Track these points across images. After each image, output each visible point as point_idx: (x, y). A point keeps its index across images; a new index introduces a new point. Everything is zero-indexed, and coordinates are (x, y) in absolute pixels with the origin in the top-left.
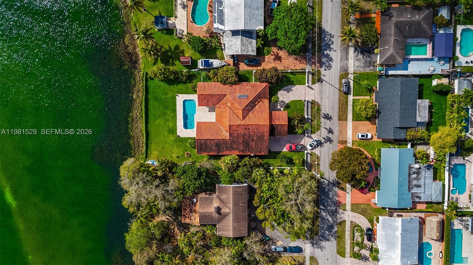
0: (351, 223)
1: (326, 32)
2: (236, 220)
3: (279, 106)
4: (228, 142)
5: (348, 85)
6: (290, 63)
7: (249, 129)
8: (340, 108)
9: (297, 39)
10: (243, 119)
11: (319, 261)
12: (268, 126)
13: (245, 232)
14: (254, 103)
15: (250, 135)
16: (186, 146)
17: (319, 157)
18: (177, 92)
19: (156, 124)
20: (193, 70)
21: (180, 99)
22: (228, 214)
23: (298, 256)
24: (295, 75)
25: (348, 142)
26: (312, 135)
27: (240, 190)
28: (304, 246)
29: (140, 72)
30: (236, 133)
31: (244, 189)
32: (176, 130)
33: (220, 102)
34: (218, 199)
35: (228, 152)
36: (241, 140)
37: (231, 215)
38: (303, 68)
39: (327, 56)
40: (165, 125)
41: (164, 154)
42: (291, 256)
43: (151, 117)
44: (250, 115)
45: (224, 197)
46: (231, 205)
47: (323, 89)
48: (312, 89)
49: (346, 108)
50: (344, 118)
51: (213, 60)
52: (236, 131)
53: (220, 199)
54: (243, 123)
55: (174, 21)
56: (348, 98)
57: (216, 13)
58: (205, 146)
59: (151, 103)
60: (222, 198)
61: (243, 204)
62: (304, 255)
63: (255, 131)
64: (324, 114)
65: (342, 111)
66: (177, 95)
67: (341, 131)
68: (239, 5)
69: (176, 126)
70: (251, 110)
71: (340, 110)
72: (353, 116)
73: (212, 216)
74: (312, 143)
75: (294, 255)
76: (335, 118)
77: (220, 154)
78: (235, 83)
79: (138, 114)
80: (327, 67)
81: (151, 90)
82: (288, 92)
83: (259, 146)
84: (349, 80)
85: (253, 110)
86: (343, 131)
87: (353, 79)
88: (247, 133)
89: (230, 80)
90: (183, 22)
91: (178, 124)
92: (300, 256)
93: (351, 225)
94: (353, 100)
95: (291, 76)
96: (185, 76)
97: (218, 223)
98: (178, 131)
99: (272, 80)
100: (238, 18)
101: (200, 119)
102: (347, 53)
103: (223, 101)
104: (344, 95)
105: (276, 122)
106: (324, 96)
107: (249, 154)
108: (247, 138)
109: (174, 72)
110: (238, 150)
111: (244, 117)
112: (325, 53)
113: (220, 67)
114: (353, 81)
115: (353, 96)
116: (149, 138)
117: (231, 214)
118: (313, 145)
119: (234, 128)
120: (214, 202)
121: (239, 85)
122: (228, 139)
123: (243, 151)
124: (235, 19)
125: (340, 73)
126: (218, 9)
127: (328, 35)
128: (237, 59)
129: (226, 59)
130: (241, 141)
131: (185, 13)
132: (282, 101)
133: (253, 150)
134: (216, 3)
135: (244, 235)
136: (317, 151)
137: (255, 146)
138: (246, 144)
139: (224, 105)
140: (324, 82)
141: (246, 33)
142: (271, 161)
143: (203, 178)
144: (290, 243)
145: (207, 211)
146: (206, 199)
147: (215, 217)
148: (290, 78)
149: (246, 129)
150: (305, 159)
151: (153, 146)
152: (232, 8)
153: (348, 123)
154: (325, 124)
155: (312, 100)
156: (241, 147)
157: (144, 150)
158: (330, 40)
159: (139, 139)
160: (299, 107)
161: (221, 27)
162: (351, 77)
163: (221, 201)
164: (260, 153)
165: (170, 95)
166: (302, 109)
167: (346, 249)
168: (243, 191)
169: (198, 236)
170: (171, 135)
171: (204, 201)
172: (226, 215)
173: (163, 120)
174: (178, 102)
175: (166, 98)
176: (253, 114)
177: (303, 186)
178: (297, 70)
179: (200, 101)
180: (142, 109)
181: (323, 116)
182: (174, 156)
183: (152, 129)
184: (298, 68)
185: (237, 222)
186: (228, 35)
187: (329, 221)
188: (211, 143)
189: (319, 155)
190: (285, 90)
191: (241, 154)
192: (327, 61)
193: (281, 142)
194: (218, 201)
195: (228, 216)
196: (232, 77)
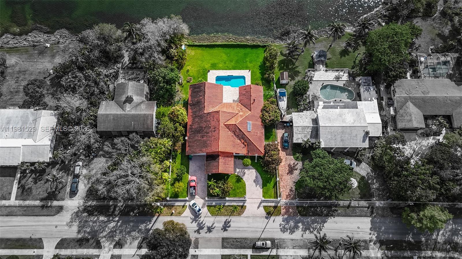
0: (98, 255)
1: (323, 225)
2: (116, 118)
3: (239, 170)
4: (201, 113)
5: (264, 248)
6: (287, 182)
7: (214, 131)
8: (237, 239)
9: (314, 178)
10: (225, 125)
11: (56, 216)
12: (217, 150)
13: (101, 128)
14: (242, 138)
15: (208, 133)
16: (199, 78)
17: (180, 216)
18: (253, 71)
19: (221, 54)
20: (275, 86)
21: (247, 74)
22: (123, 110)
23: (67, 192)
24: (274, 187)
25: (196, 250)
26: (206, 207)
27: (149, 122)
28: (76, 199)
29: (272, 42)
30: (211, 119)
31: (150, 127)
32: (215, 69)
33: (243, 106)
34: (141, 101)
35: (190, 113)
36: (204, 125)
37: (122, 113)
38: (282, 194)
39: (297, 227)
40: (220, 61)
41: (191, 60)
42: (68, 184)
43: (228, 50)
44: (230, 132)
45: (143, 106)
46: (133, 112)
47: (258, 219)
48: (258, 208)
49: (237, 247)
50: (225, 244)
51: (286, 102)
52: (213, 118)
53: (141, 103)
54: (222, 125)
55: (322, 70)
56: (248, 248)
57: (334, 104)
58: (197, 91)
59: (242, 51)
60: (142, 105)
61: (133, 125)
62: (67, 199)
63: (213, 138)
64: (230, 221)
65: (233, 241)
66: (250, 70)
67: (210, 240)
68: (344, 121)
69: (219, 69)
70: (235, 134)
71: (235, 240)
72: (227, 255)
73: (124, 94)
74: (196, 205)
75: (67, 187)
76: (226, 235)
77: (189, 106)
78: (263, 120)
79: (231, 40)
80: (284, 227)
81: (254, 50)
82: (254, 181)
83: (196, 144)
84: (270, 250)
85: (235, 137)
86: (209, 244)
87: (271, 254)
88: (210, 130)
89: (267, 114)
90: (322, 77)
91: (221, 71)
92: (66, 194)
93: (95, 255)
94: (247, 256)
95: (272, 183)
96: (269, 76)
97: (115, 102)
98: (214, 71)
99: (268, 156)
100: (330, 121)
101: (226, 91)
102: (301, 247)
103: (244, 109)
104: (252, 244)
105: (221, 160)
106: (251, 220)
107: (188, 134)
108: (205, 131)
109: (272, 66)
110: (192, 123)
111: (228, 126)
112: (300, 225)
113: (279, 108)
114: (269, 254)
115: (251, 255)
116: (207, 49)
117: (124, 113)
118: (194, 207)
119: (216, 116)
120: (138, 98)
121: (262, 125)
122: (205, 112)
123: (190, 128)
124: (329, 118)
125: (277, 239)
126: (338, 105)
127: (320, 227)
128: (289, 126)
129: (287, 116)
130: (202, 125)
131: (330, 79)
132: (245, 173)
133: (191, 139)
134: (344, 104)
135: (99, 127)
136: (187, 212)
137: (196, 140)
138: (199, 131)
139: (240, 109)
140: (267, 221)
141: (316, 132)
142: (178, 160)
143: (165, 85)
144: (82, 183)
145: (129, 89)
146: (142, 90)
147: (122, 98)
148: (270, 182)
149: (214, 128)
150: (179, 199)
151: (199, 51)
152: (340, 115)
153: (218, 250)
154: (219, 222)
155: (246, 206)
156: (195, 126)
157: (196, 44)
158: (314, 229)
159: (207, 40)
160: (238, 191)
161: (320, 107)
162: (274, 252)
163: (139, 104)
164: (189, 146)
165: (250, 65)
166: (236, 195)
167: (66, 250)
168: (147, 126)
169: (105, 86)
170: (210, 65)
171: (141, 88)
172: (123, 108)
173: (225, 59)
174: (242, 71)
175: (247, 61)
176: (231, 136)
177: (148, 183)
178: (279, 189)
179: (244, 88)
180: (235, 42)
181: (227, 220)
182: (189, 68)
183: (216, 51)
184: (281, 190)
185: (114, 119)
186: (312, 115)
187: (102, 232)
188: (201, 96)
189: (183, 215)
190: (256, 177)
191: (188, 127)
192: (290, 226)
193: (200, 172)
194: (139, 102)
195: (122, 110)
196: (270, 117)
